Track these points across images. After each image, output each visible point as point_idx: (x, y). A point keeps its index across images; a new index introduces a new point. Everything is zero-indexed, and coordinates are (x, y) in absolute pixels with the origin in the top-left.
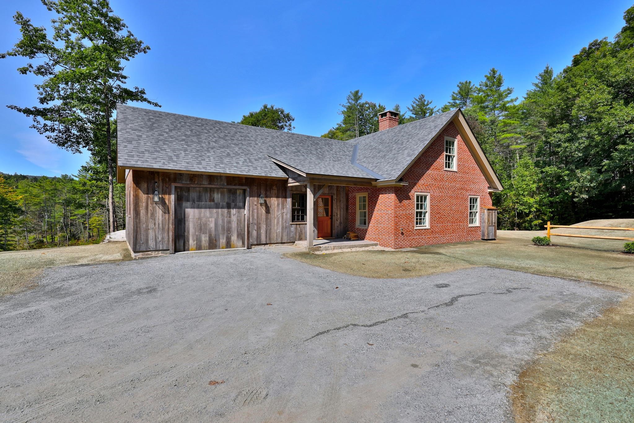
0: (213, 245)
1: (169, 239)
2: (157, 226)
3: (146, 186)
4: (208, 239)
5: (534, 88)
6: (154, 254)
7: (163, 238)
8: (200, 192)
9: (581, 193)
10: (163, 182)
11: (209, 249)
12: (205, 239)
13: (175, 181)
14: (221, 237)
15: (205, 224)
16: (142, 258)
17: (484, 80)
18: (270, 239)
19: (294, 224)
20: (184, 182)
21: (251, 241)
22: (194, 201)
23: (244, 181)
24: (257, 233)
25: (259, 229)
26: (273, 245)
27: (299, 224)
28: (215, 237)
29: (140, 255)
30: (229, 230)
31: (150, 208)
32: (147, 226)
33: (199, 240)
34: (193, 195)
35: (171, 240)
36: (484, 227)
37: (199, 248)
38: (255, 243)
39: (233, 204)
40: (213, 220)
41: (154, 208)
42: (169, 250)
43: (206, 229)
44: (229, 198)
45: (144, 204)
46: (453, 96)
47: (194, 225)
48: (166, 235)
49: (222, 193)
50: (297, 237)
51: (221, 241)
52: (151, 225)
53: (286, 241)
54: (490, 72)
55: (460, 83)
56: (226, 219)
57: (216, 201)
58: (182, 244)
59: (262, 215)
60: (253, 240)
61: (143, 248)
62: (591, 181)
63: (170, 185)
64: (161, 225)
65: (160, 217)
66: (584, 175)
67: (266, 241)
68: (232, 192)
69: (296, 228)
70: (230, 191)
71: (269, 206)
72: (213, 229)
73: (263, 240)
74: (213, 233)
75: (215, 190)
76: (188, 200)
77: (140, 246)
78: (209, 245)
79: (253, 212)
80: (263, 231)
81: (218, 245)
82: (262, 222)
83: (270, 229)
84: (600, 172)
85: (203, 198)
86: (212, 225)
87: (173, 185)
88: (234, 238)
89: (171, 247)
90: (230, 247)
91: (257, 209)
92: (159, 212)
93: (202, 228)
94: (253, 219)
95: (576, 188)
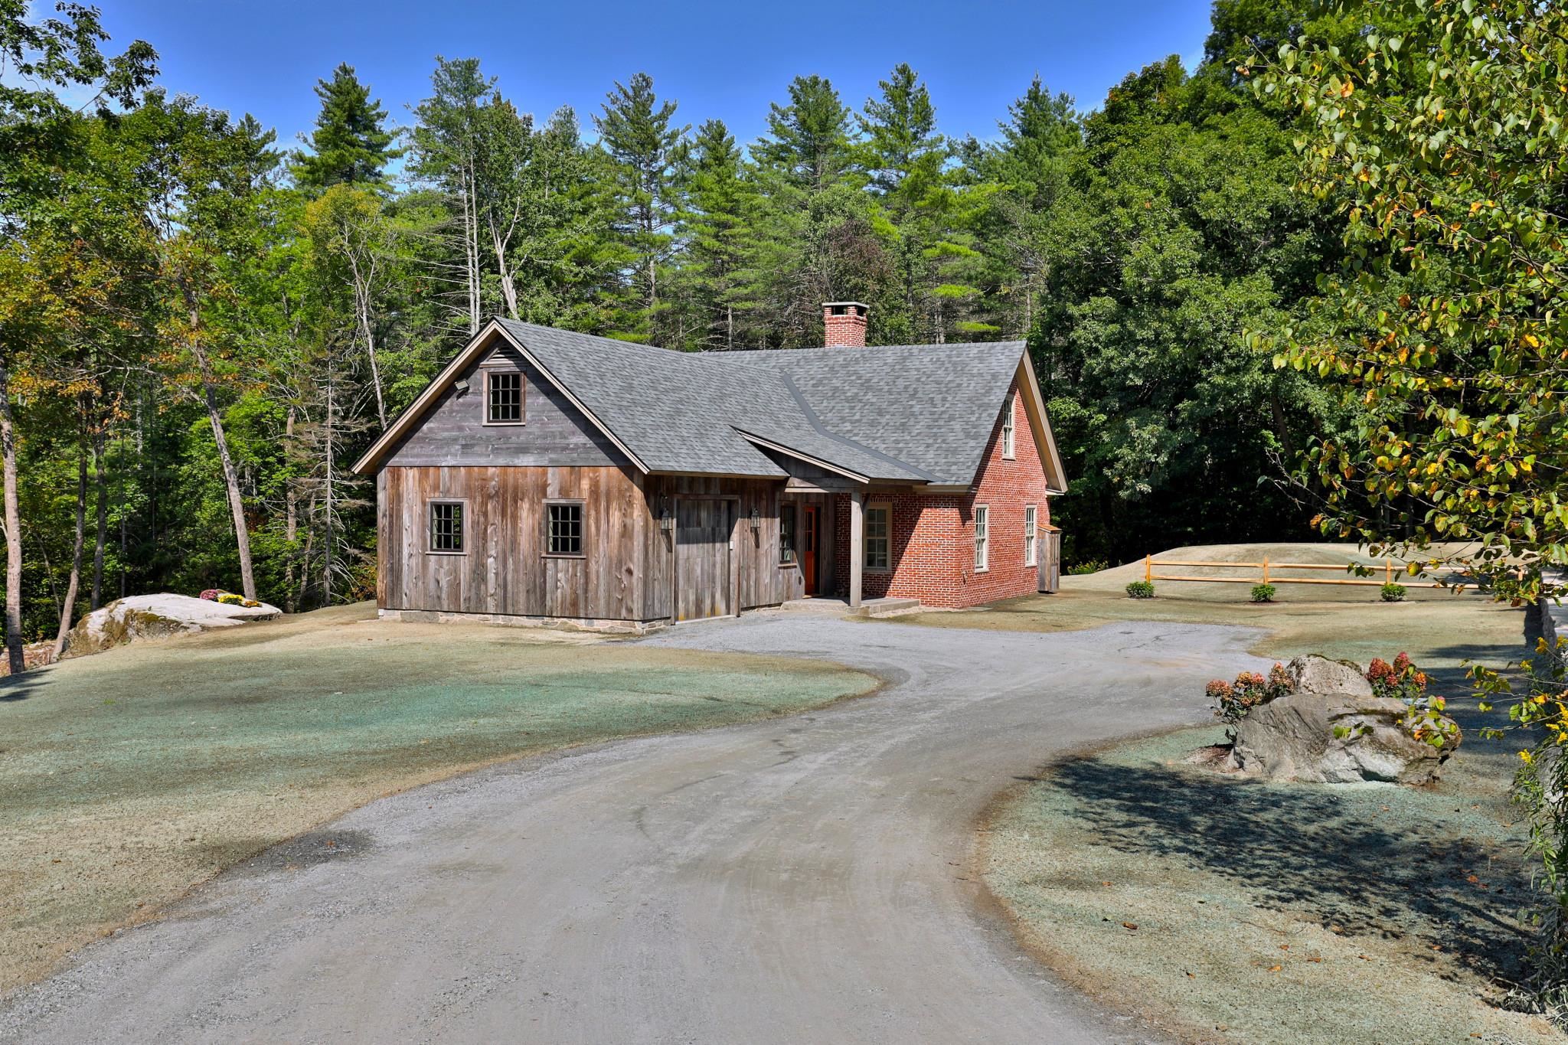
0: (699, 610)
1: (671, 597)
2: (661, 573)
3: (656, 502)
4: (694, 597)
5: (1004, 139)
6: (657, 624)
7: (666, 596)
8: (689, 509)
9: (1137, 477)
10: (667, 493)
11: (696, 617)
12: (692, 599)
13: (677, 490)
14: (706, 593)
15: (693, 570)
17: (881, 100)
18: (755, 598)
19: (782, 568)
20: (684, 492)
22: (683, 526)
24: (747, 586)
25: (749, 577)
27: (787, 568)
28: (701, 594)
29: (647, 627)
30: (714, 580)
31: (656, 541)
32: (654, 574)
33: (687, 600)
36: (1043, 568)
37: (687, 615)
38: (745, 605)
40: (700, 560)
41: (659, 543)
42: (670, 618)
43: (693, 579)
44: (714, 518)
45: (652, 535)
46: (773, 119)
47: (683, 572)
48: (668, 590)
49: (708, 510)
50: (785, 594)
51: (706, 601)
52: (657, 573)
54: (895, 74)
55: (798, 81)
56: (711, 559)
57: (703, 527)
59: (751, 551)
60: (743, 600)
61: (650, 614)
62: (1157, 450)
63: (673, 498)
64: (664, 572)
65: (664, 558)
66: (1145, 435)
67: (751, 602)
68: (717, 507)
69: (784, 576)
70: (715, 504)
71: (759, 532)
72: (699, 579)
74: (700, 590)
75: (703, 504)
78: (696, 608)
79: (743, 544)
80: (752, 582)
81: (704, 608)
82: (752, 565)
83: (759, 578)
84: (1172, 426)
85: (691, 522)
86: (699, 572)
87: (675, 500)
88: (718, 595)
89: (673, 612)
90: (715, 614)
91: (748, 539)
92: (664, 547)
94: (743, 558)
95: (1126, 465)
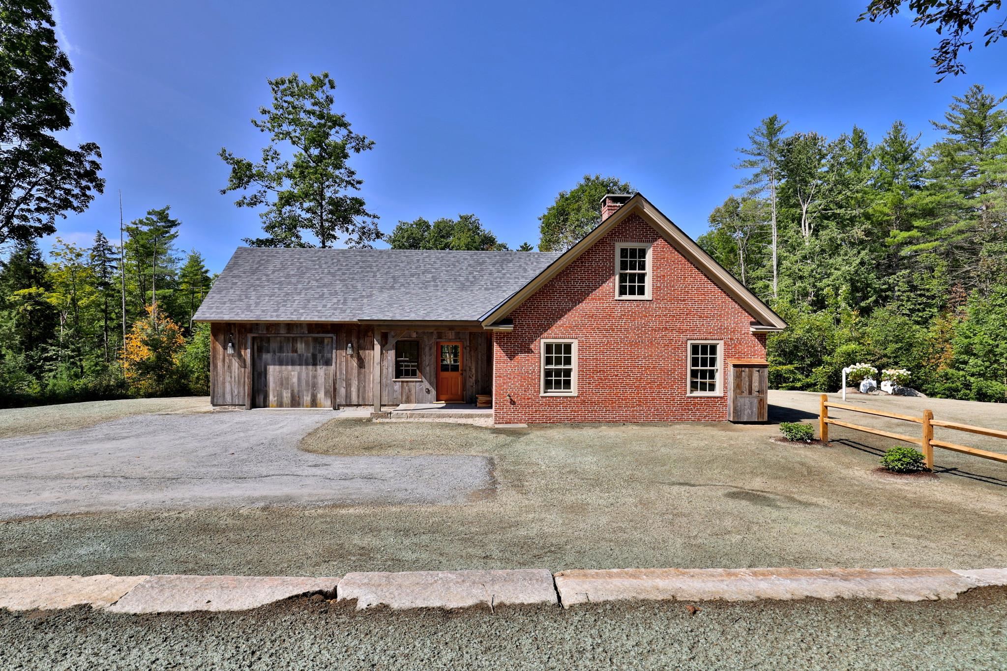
0: (295, 402)
1: (244, 393)
2: (233, 379)
3: (222, 338)
4: (290, 395)
6: (231, 408)
7: (239, 393)
8: (281, 343)
10: (239, 333)
11: (292, 407)
12: (287, 396)
13: (251, 331)
14: (305, 393)
15: (287, 379)
16: (219, 412)
18: (364, 399)
19: (399, 381)
20: (260, 332)
21: (338, 400)
22: (274, 352)
23: (329, 327)
24: (346, 391)
25: (348, 386)
26: (369, 407)
27: (407, 382)
28: (298, 394)
29: (218, 408)
30: (314, 386)
31: (227, 360)
32: (224, 379)
33: (280, 396)
34: (274, 345)
35: (246, 394)
36: (730, 399)
37: (280, 405)
38: (344, 403)
39: (319, 356)
40: (296, 373)
41: (230, 360)
42: (244, 405)
43: (288, 384)
44: (314, 348)
45: (221, 357)
47: (274, 379)
48: (242, 389)
49: (307, 344)
50: (404, 399)
51: (305, 398)
52: (228, 379)
53: (386, 403)
56: (311, 373)
57: (299, 352)
58: (262, 400)
59: (352, 369)
60: (341, 400)
61: (220, 402)
63: (246, 336)
64: (237, 379)
65: (237, 370)
67: (358, 402)
68: (320, 342)
69: (402, 387)
70: (315, 340)
71: (363, 357)
72: (296, 384)
73: (354, 399)
74: (296, 391)
75: (299, 340)
76: (268, 352)
77: (217, 399)
78: (292, 402)
79: (340, 365)
80: (354, 390)
81: (301, 402)
82: (353, 378)
83: (364, 387)
85: (285, 349)
86: (295, 380)
87: (250, 336)
88: (321, 395)
89: (247, 402)
90: (316, 407)
91: (347, 361)
92: (235, 364)
93: (283, 382)
94: (341, 373)
